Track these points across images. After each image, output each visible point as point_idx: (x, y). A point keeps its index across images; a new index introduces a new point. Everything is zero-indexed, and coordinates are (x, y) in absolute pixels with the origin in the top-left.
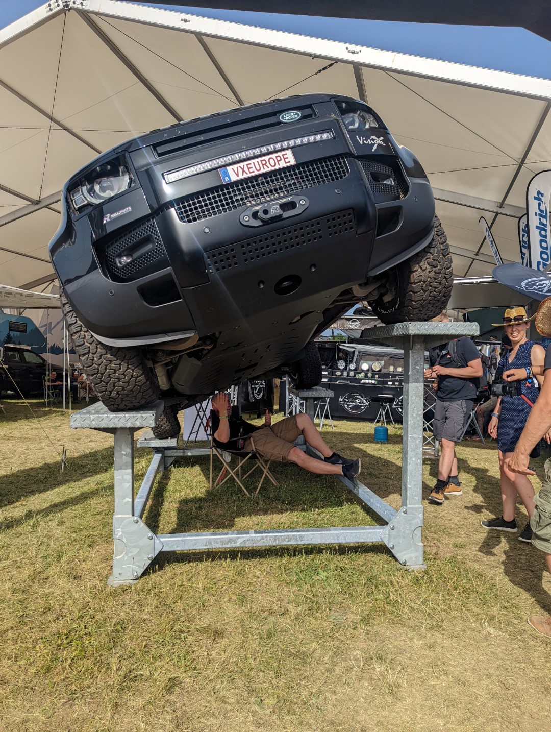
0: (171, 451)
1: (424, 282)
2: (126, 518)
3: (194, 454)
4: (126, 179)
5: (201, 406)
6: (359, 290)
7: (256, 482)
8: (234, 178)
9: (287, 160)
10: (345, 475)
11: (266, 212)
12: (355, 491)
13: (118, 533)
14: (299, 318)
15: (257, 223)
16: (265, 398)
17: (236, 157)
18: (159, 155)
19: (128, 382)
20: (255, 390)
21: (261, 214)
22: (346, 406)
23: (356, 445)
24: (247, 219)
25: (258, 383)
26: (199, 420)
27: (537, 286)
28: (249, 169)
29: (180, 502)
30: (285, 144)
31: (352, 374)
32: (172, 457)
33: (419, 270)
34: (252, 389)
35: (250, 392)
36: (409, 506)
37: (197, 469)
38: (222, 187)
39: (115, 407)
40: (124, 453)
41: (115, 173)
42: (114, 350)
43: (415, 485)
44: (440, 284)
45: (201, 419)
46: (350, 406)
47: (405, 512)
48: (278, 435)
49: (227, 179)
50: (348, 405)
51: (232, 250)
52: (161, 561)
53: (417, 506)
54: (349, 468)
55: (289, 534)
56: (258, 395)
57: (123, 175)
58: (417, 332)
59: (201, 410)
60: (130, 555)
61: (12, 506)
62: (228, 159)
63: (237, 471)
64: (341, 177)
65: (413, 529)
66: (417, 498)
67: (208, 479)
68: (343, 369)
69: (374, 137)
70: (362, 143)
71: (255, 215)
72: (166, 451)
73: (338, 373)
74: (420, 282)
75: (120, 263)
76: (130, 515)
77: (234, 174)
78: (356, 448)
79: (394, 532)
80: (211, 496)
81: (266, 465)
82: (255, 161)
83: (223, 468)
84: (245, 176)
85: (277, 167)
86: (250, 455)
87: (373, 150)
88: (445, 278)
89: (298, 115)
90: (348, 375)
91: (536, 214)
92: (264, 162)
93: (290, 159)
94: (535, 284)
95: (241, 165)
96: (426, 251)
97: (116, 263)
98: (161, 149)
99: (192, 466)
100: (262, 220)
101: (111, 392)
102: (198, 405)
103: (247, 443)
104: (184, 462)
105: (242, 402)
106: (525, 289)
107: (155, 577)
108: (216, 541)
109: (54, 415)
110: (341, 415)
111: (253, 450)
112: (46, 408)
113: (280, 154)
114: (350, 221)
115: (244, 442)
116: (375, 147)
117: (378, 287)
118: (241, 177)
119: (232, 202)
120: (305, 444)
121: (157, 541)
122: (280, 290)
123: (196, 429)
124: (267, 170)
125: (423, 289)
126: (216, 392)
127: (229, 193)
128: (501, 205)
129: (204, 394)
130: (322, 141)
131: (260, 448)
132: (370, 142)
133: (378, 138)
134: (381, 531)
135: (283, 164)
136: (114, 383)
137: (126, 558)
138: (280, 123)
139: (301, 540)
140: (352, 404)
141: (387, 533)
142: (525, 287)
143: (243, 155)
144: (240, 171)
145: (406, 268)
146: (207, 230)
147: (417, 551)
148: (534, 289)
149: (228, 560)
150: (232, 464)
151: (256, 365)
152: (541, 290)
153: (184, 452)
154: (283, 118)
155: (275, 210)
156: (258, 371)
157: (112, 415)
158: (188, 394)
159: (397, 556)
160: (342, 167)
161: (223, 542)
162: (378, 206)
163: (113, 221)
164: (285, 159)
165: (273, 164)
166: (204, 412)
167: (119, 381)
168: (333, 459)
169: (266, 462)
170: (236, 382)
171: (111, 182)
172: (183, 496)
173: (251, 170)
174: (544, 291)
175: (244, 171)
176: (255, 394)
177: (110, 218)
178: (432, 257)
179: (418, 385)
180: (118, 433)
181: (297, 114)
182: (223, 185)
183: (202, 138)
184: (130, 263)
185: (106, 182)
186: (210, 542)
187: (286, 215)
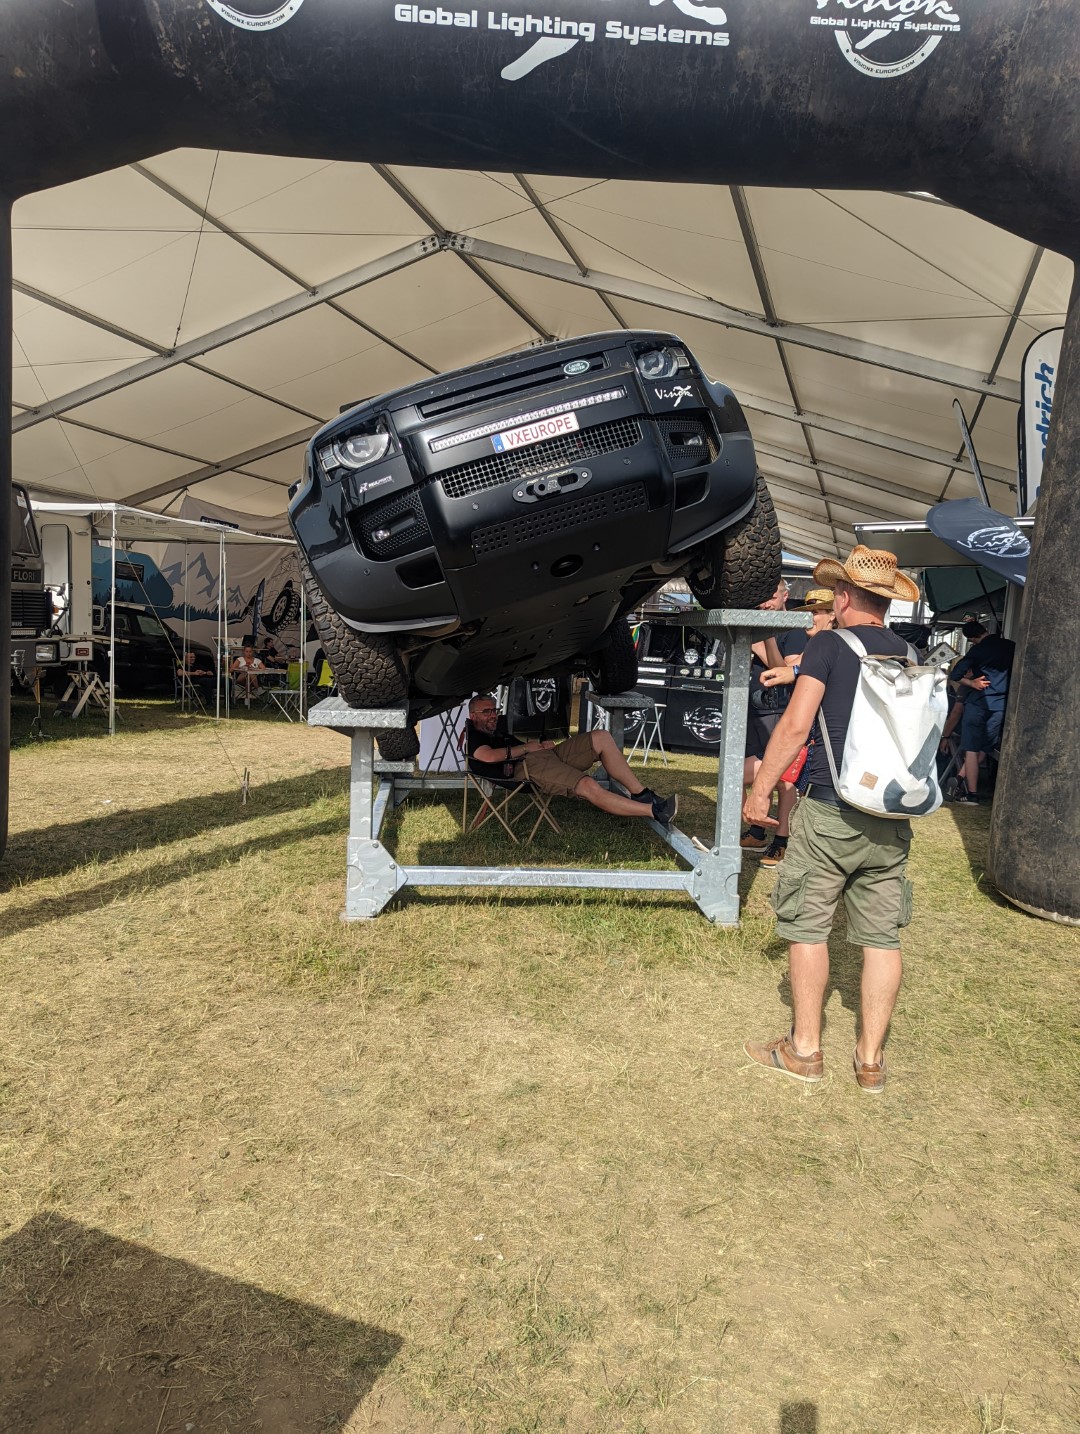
0: (404, 781)
1: (743, 560)
2: (364, 841)
3: (439, 787)
4: (385, 438)
5: (449, 717)
6: (663, 567)
7: (529, 828)
8: (508, 447)
9: (569, 425)
10: (657, 818)
11: (542, 487)
12: (667, 839)
13: (353, 858)
14: (587, 598)
15: (532, 499)
16: (555, 710)
17: (511, 422)
18: (426, 416)
19: (377, 674)
20: (538, 696)
21: (536, 490)
22: (695, 729)
23: (695, 788)
24: (520, 494)
25: (543, 685)
26: (445, 739)
27: (993, 542)
28: (525, 435)
29: (422, 845)
30: (567, 406)
31: (708, 673)
32: (406, 789)
33: (737, 544)
34: (533, 693)
35: (530, 700)
36: (722, 846)
37: (442, 809)
38: (494, 457)
39: (357, 701)
40: (363, 761)
41: (371, 431)
42: (363, 635)
43: (731, 820)
44: (764, 562)
45: (449, 738)
46: (703, 730)
47: (717, 854)
48: (564, 760)
49: (500, 448)
50: (699, 728)
51: (503, 529)
52: (405, 898)
53: (733, 847)
54: (662, 808)
55: (565, 873)
56: (543, 705)
57: (380, 432)
58: (732, 623)
59: (449, 723)
60: (367, 886)
61: (192, 840)
62: (502, 425)
63: (503, 808)
64: (632, 443)
65: (726, 876)
66: (733, 837)
67: (459, 821)
68: (695, 664)
69: (678, 388)
70: (661, 398)
71: (530, 490)
72: (397, 781)
73: (685, 672)
74: (737, 560)
75: (377, 537)
76: (369, 838)
77: (508, 442)
78: (693, 791)
79: (701, 879)
80: (462, 840)
81: (545, 802)
82: (532, 426)
83: (483, 805)
84: (521, 444)
85: (558, 433)
86: (522, 786)
87: (675, 405)
88: (770, 554)
89: (586, 366)
90: (702, 675)
91: (1038, 404)
92: (542, 428)
93: (572, 424)
94: (990, 539)
95: (516, 431)
96: (745, 521)
97: (371, 537)
98: (427, 409)
99: (435, 805)
100: (538, 496)
101: (356, 684)
102: (444, 715)
103: (518, 767)
104: (422, 798)
105: (515, 717)
106: (970, 546)
107: (394, 916)
108: (472, 876)
109: (202, 725)
110: (686, 745)
111: (526, 779)
112: (183, 713)
113: (562, 418)
114: (641, 495)
115: (514, 767)
116: (678, 401)
117: (689, 562)
118: (516, 445)
119: (505, 474)
120: (608, 779)
121: (400, 872)
122: (557, 571)
123: (439, 753)
124: (545, 437)
125: (741, 568)
126: (475, 694)
127: (502, 463)
128: (990, 379)
129: (457, 697)
130: (612, 401)
131: (536, 777)
132: (672, 395)
133: (684, 387)
134: (684, 876)
135: (564, 430)
136: (361, 674)
137: (362, 890)
138: (563, 376)
139: (580, 882)
140: (705, 726)
141: (692, 879)
142: (972, 543)
143: (519, 420)
144: (515, 438)
145: (719, 543)
146: (476, 507)
147: (730, 904)
148: (987, 547)
149: (487, 904)
150: (496, 799)
151: (533, 655)
152: (996, 549)
153: (424, 783)
154: (567, 369)
155: (552, 486)
156: (539, 664)
157: (356, 712)
158: (435, 694)
159: (703, 910)
160: (634, 432)
161: (482, 878)
162: (677, 475)
163: (371, 491)
164: (566, 423)
165: (552, 430)
166: (454, 726)
167: (367, 672)
168: (644, 796)
169: (545, 796)
170: (505, 680)
171: (367, 441)
172: (424, 838)
173: (527, 437)
174: (1002, 551)
175: (519, 438)
176: (538, 703)
177: (367, 487)
178: (753, 528)
179: (740, 689)
180: (358, 735)
181: (584, 364)
182: (495, 455)
183: (472, 396)
184: (389, 538)
185: (361, 441)
186: (465, 877)
187: (566, 489)
